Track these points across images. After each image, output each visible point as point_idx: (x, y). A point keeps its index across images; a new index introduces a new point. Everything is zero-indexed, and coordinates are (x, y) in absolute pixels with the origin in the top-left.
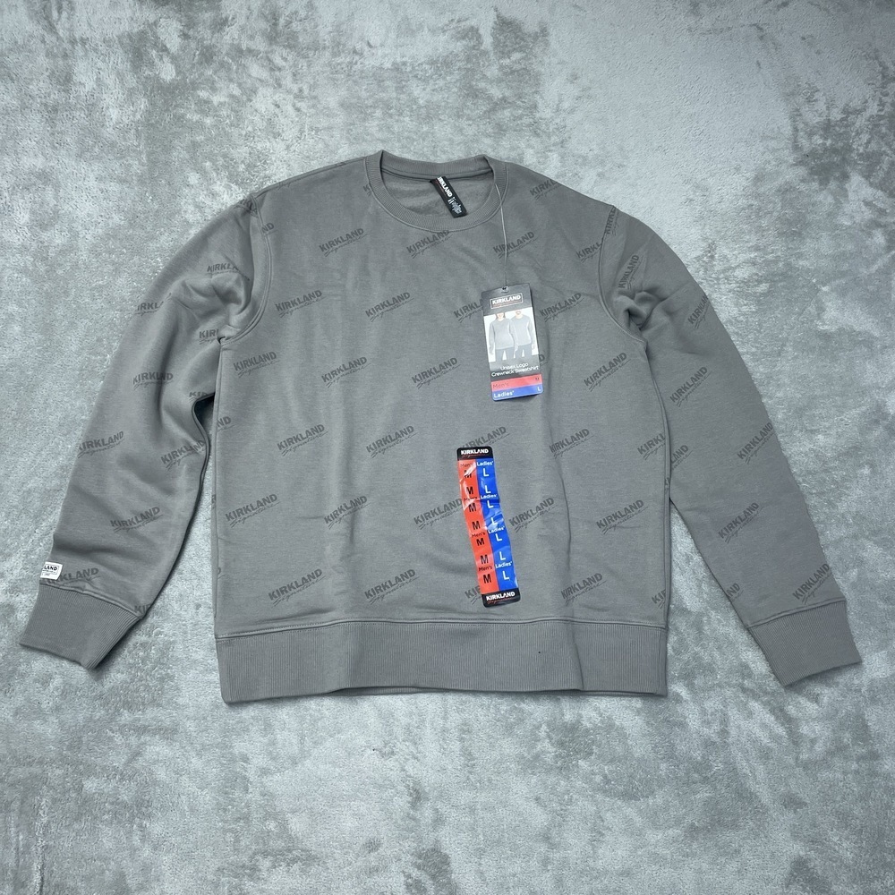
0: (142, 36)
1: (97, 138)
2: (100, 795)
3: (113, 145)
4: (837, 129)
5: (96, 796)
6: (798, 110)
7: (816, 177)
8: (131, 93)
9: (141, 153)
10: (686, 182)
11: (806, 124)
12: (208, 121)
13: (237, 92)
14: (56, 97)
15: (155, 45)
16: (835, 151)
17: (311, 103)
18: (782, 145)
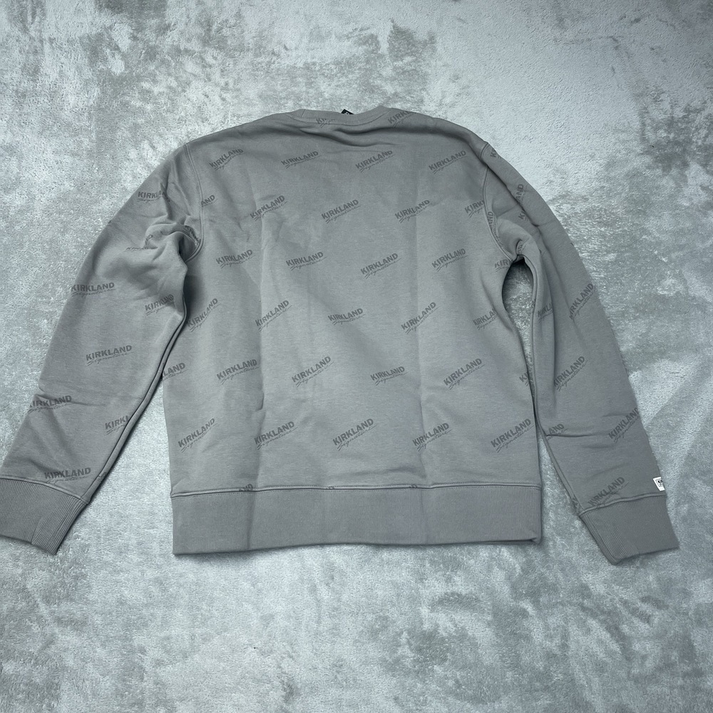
0: (99, 37)
1: (56, 119)
2: (17, 676)
3: (69, 125)
4: (680, 124)
5: (13, 678)
6: (645, 108)
7: (660, 165)
8: (87, 83)
9: (91, 132)
10: (549, 166)
11: (653, 120)
12: (149, 107)
13: (174, 84)
14: (26, 85)
15: (109, 45)
16: (677, 143)
17: (235, 94)
18: (632, 137)
